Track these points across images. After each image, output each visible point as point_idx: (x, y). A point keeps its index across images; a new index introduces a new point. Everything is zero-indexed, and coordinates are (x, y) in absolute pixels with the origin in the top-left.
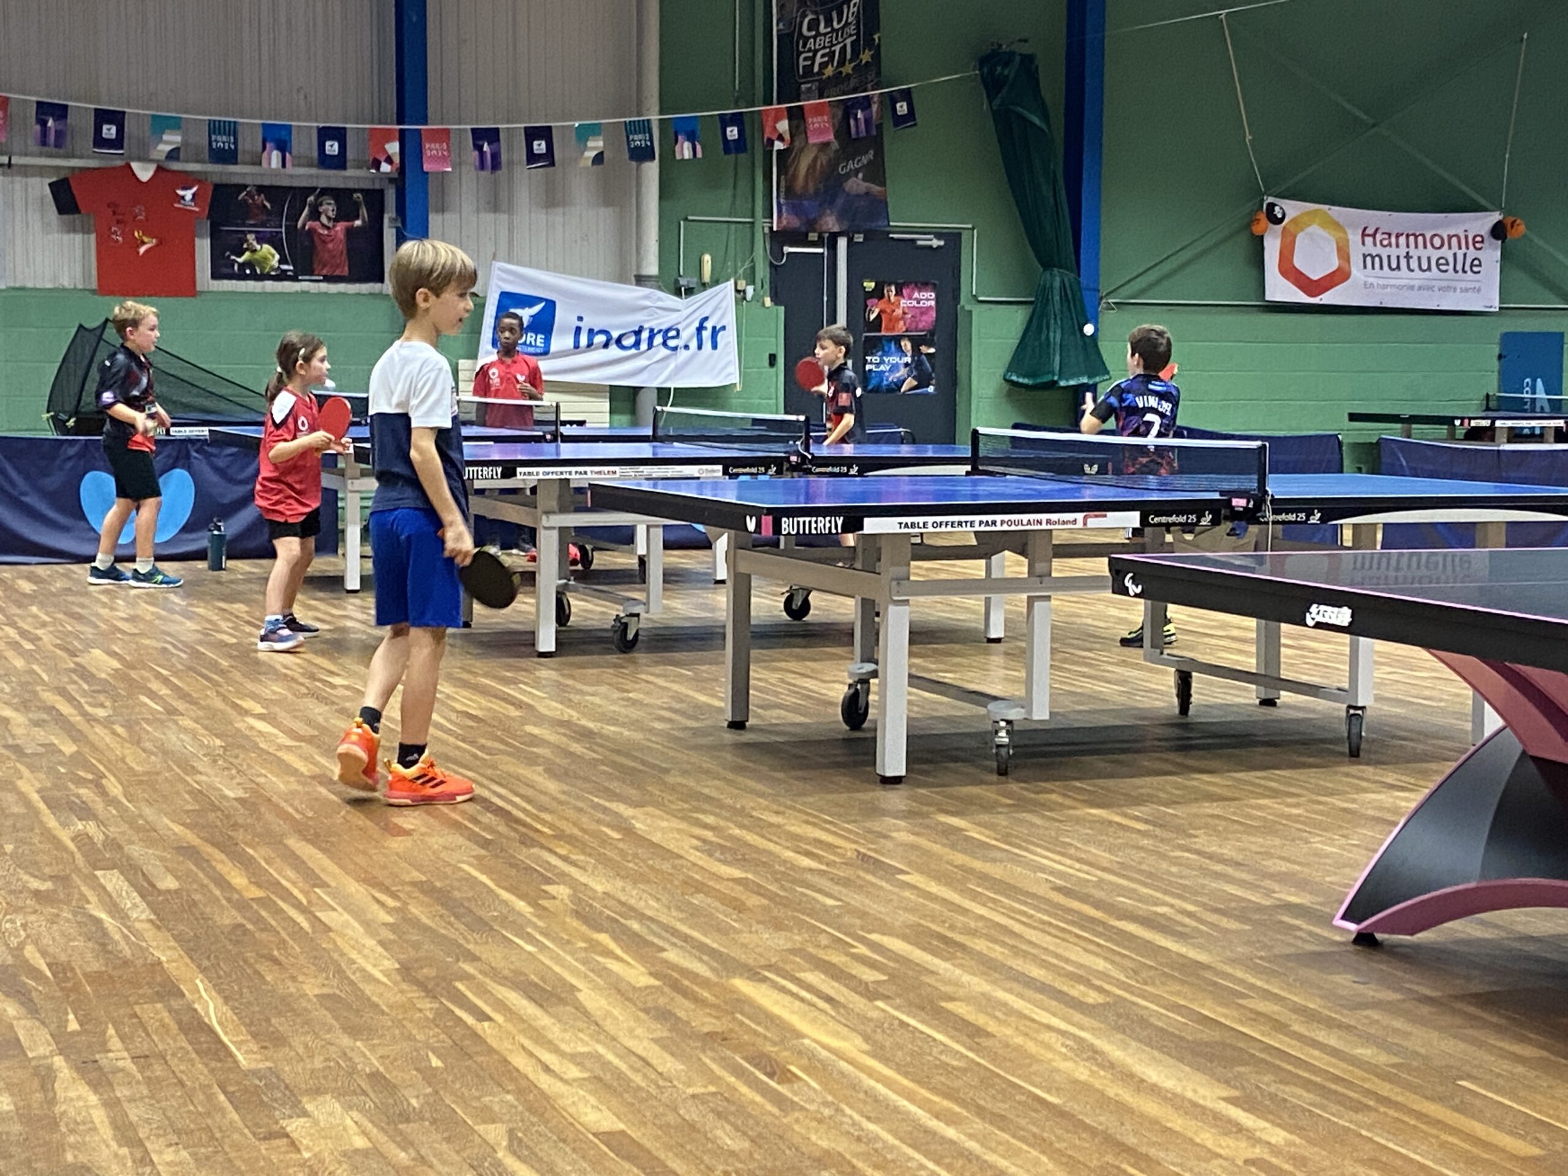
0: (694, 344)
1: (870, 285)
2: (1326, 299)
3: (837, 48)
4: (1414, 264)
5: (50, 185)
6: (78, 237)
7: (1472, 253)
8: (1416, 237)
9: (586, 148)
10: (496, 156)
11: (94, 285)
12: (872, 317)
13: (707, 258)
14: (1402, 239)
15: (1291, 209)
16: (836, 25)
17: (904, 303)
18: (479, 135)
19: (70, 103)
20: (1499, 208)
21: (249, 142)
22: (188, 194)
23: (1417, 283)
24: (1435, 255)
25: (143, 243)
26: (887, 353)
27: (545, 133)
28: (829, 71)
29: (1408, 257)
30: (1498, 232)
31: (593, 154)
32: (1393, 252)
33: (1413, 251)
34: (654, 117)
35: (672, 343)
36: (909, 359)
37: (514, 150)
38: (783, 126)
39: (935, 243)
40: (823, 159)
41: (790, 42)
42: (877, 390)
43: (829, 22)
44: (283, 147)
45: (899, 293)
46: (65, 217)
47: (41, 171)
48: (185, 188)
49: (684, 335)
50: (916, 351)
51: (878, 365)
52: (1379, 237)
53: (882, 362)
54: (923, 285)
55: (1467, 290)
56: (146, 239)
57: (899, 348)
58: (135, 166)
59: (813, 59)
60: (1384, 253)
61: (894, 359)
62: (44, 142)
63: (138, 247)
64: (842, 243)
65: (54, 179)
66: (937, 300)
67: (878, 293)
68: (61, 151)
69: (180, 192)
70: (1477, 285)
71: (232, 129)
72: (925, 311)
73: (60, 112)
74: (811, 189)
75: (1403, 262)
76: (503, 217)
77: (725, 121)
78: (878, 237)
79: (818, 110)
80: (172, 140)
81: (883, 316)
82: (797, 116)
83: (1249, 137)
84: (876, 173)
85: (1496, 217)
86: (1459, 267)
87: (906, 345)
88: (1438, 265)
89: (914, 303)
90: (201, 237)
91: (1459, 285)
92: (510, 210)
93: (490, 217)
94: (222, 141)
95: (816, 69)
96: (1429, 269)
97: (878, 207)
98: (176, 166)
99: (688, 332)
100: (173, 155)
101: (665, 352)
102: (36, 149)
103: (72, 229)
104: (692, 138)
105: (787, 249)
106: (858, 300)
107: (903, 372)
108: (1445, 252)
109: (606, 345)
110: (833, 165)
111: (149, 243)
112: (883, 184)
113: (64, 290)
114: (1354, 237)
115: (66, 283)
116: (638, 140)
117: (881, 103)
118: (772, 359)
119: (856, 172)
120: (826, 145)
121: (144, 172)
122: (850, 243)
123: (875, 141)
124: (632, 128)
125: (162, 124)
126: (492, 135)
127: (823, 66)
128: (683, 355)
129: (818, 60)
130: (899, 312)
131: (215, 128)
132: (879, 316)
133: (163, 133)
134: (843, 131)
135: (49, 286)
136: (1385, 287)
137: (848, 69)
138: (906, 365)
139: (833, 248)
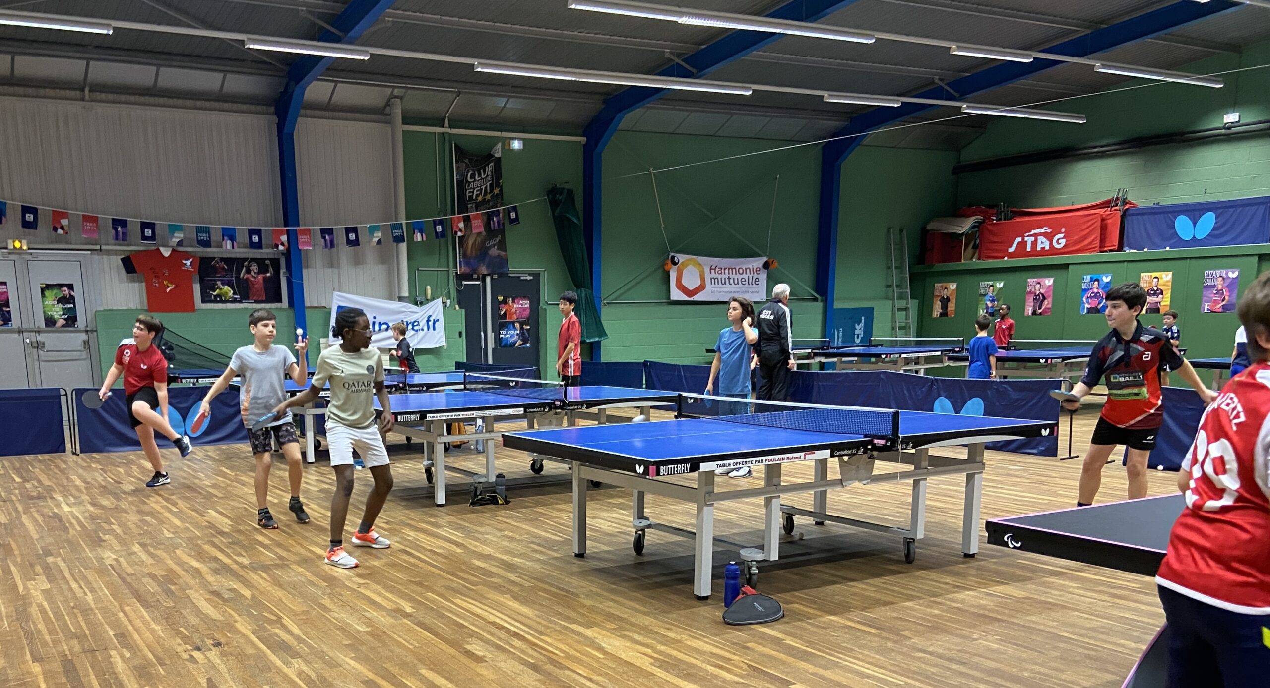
0: (426, 328)
1: (501, 298)
2: (696, 298)
3: (483, 187)
4: (732, 281)
5: (122, 259)
6: (137, 284)
7: (755, 276)
8: (732, 269)
9: (373, 237)
10: (332, 242)
11: (146, 307)
12: (502, 313)
13: (429, 287)
14: (727, 271)
15: (681, 258)
16: (483, 176)
17: (516, 306)
18: (324, 232)
19: (129, 219)
20: (766, 255)
21: (216, 237)
22: (188, 263)
23: (733, 290)
24: (740, 277)
25: (169, 287)
26: (509, 329)
27: (354, 230)
28: (480, 198)
29: (729, 278)
30: (766, 266)
31: (376, 240)
32: (723, 276)
33: (732, 276)
34: (404, 222)
35: (416, 328)
36: (519, 332)
37: (340, 238)
38: (461, 225)
39: (529, 278)
40: (479, 240)
41: (462, 184)
42: (505, 346)
43: (480, 175)
44: (232, 239)
45: (513, 302)
46: (130, 275)
47: (116, 253)
48: (186, 260)
49: (421, 324)
50: (522, 328)
51: (505, 335)
52: (717, 270)
53: (507, 334)
54: (524, 298)
55: (753, 292)
56: (169, 285)
57: (514, 326)
58: (162, 249)
59: (473, 192)
60: (719, 277)
61: (512, 332)
62: (117, 239)
63: (166, 289)
64: (488, 279)
65: (123, 257)
66: (530, 304)
67: (504, 302)
68: (125, 243)
69: (184, 262)
70: (756, 290)
71: (207, 230)
72: (525, 309)
73: (124, 223)
74: (474, 254)
75: (727, 280)
76: (336, 270)
77: (435, 223)
78: (503, 275)
79: (476, 217)
80: (178, 236)
81: (507, 313)
82: (467, 220)
83: (663, 226)
84: (502, 246)
85: (765, 259)
86: (750, 283)
87: (517, 325)
88: (742, 281)
89: (520, 306)
90: (196, 283)
91: (750, 290)
92: (338, 267)
93: (330, 270)
94: (203, 237)
95: (474, 197)
96: (738, 283)
97: (503, 262)
98: (181, 249)
99: (423, 323)
100: (180, 244)
101: (413, 332)
102: (113, 242)
103: (133, 281)
104: (421, 232)
105: (465, 283)
106: (496, 305)
107: (516, 337)
108: (745, 276)
109: (387, 330)
110: (483, 243)
111: (172, 287)
112: (505, 251)
113: (132, 310)
114: (707, 270)
115: (132, 306)
116: (397, 233)
117: (504, 213)
118: (460, 334)
119: (494, 245)
120: (479, 234)
122: (492, 279)
123: (501, 231)
124: (395, 227)
125: (173, 229)
126: (330, 231)
127: (477, 196)
128: (421, 333)
129: (475, 193)
130: (514, 310)
131: (199, 230)
132: (505, 312)
133: (174, 233)
134: (487, 226)
135: (124, 308)
136: (720, 292)
137: (488, 197)
138: (518, 334)
139: (484, 281)
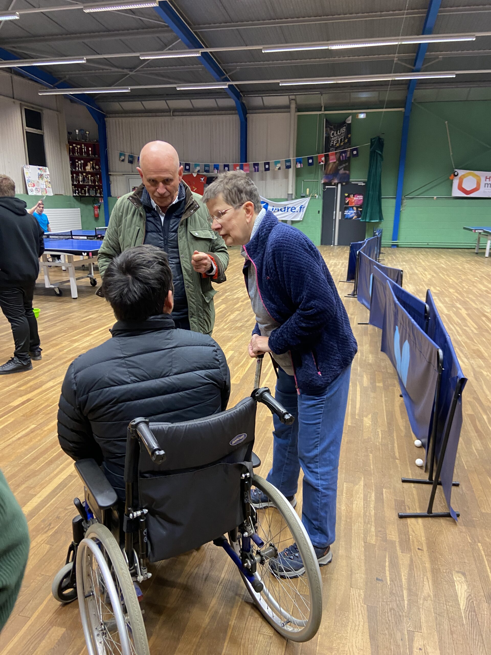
2: (472, 195)
3: (339, 139)
9: (276, 166)
10: (258, 169)
12: (347, 202)
13: (308, 189)
15: (461, 172)
17: (355, 198)
18: (255, 165)
21: (212, 168)
22: (202, 179)
26: (350, 210)
27: (268, 163)
28: (338, 145)
31: (278, 168)
34: (291, 159)
36: (355, 212)
37: (261, 168)
38: (323, 159)
39: (363, 184)
40: (334, 166)
41: (328, 139)
42: (347, 219)
43: (337, 133)
45: (354, 196)
50: (357, 210)
51: (347, 213)
53: (349, 212)
54: (359, 194)
57: (353, 209)
58: (193, 174)
59: (333, 142)
61: (352, 212)
64: (339, 186)
66: (364, 198)
67: (348, 196)
72: (360, 200)
74: (331, 173)
77: (309, 158)
78: (348, 182)
79: (332, 154)
80: (198, 168)
81: (350, 202)
83: (451, 154)
84: (348, 168)
87: (355, 208)
92: (266, 180)
93: (262, 182)
94: (207, 168)
97: (348, 177)
99: (298, 208)
100: (199, 171)
104: (300, 163)
105: (327, 187)
106: (343, 198)
107: (354, 214)
109: (278, 211)
110: (337, 167)
112: (349, 170)
114: (483, 179)
116: (288, 164)
117: (350, 152)
118: (319, 212)
119: (342, 168)
120: (334, 162)
121: (195, 175)
122: (342, 185)
123: (348, 160)
124: (287, 161)
125: (196, 165)
126: (257, 164)
127: (336, 143)
130: (353, 201)
131: (205, 166)
132: (348, 202)
133: (196, 167)
137: (342, 144)
